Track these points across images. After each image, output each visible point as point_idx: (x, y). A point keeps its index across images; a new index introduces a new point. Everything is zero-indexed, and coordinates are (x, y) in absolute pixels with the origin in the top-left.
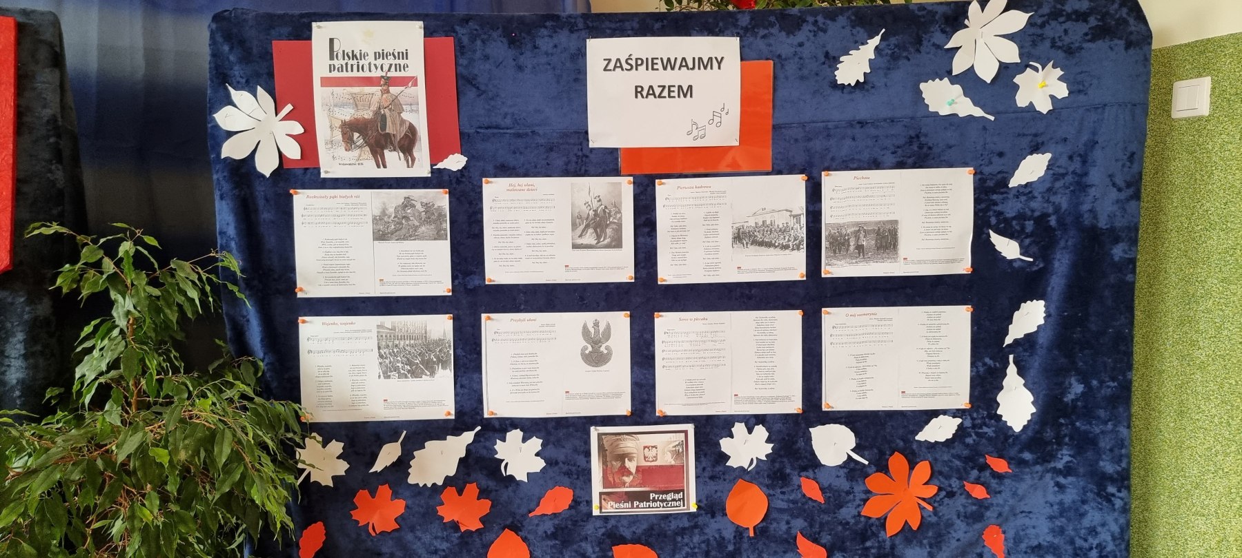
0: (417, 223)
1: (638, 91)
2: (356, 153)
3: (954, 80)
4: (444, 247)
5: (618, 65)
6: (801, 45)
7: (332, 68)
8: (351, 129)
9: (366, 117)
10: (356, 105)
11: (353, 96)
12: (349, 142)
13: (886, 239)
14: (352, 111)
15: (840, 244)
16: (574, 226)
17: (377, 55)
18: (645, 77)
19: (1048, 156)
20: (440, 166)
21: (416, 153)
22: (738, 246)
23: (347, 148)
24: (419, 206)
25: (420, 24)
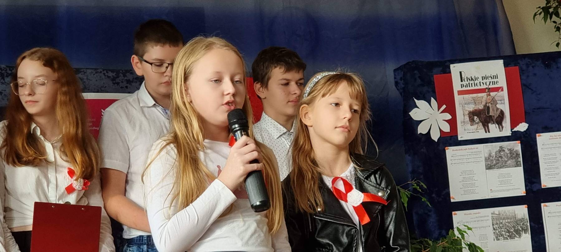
0: (506, 159)
2: (476, 126)
4: (520, 170)
7: (462, 86)
8: (473, 114)
9: (480, 108)
10: (475, 103)
11: (474, 99)
12: (472, 121)
14: (474, 106)
17: (483, 78)
20: (515, 129)
21: (504, 124)
23: (471, 124)
24: (507, 151)
25: (501, 62)
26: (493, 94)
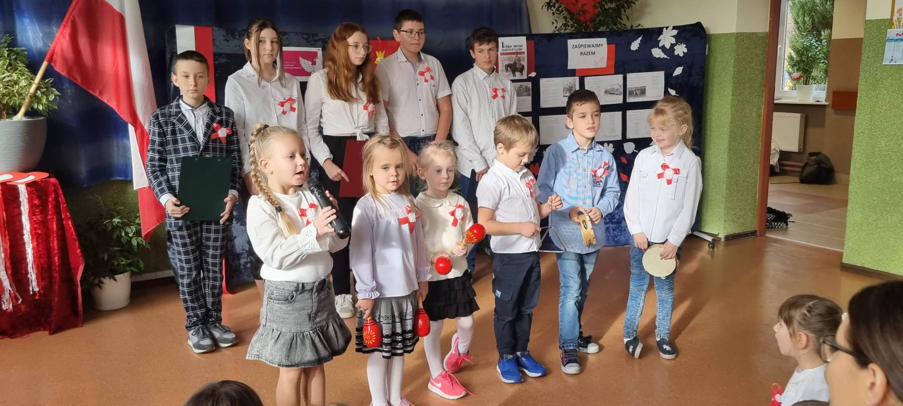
0: (523, 92)
1: (581, 53)
2: (508, 73)
3: (660, 48)
4: (530, 98)
5: (576, 47)
6: (622, 40)
7: (503, 50)
8: (507, 66)
9: (511, 63)
10: (509, 60)
11: (508, 58)
12: (507, 70)
13: (643, 91)
14: (508, 62)
15: (631, 93)
16: (564, 91)
17: (515, 46)
18: (583, 50)
19: (682, 67)
20: (529, 76)
21: (523, 72)
22: (606, 94)
23: (506, 72)
25: (525, 37)
26: (519, 55)
